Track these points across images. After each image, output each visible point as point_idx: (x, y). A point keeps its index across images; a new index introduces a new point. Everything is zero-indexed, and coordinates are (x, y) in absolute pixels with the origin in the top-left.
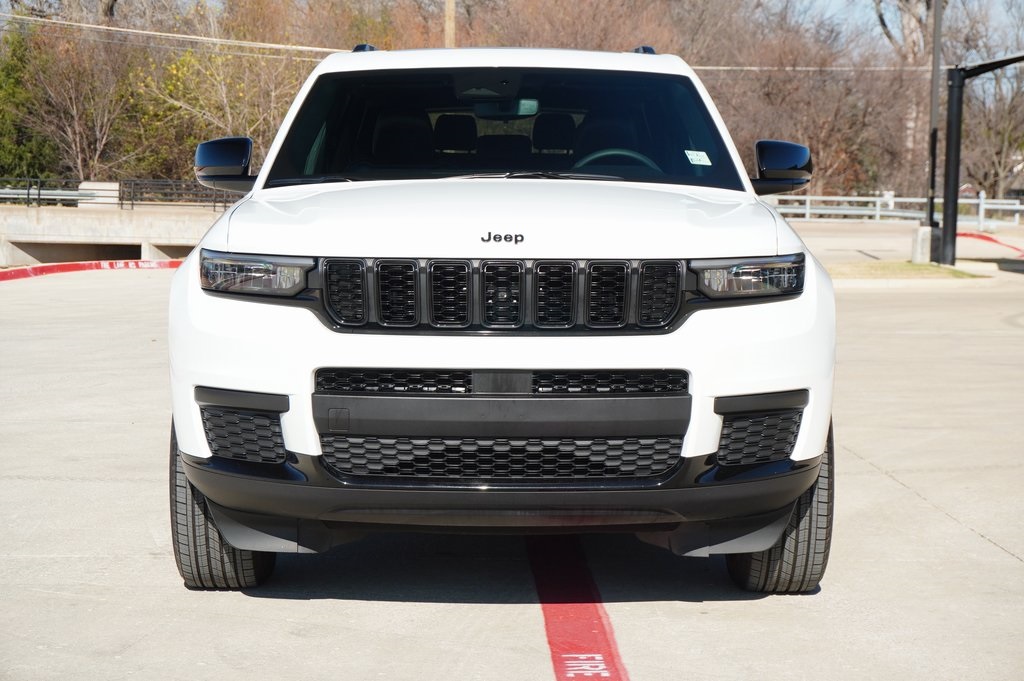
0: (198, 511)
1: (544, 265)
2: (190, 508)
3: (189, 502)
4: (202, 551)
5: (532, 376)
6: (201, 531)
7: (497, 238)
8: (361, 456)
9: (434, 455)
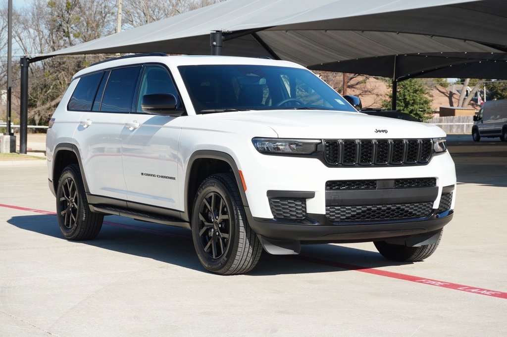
0: (248, 241)
1: (395, 140)
2: (245, 240)
3: (245, 238)
4: (244, 258)
5: (394, 181)
6: (247, 250)
7: (380, 131)
8: (339, 214)
9: (363, 212)
